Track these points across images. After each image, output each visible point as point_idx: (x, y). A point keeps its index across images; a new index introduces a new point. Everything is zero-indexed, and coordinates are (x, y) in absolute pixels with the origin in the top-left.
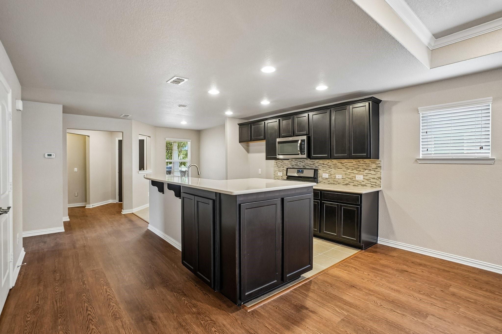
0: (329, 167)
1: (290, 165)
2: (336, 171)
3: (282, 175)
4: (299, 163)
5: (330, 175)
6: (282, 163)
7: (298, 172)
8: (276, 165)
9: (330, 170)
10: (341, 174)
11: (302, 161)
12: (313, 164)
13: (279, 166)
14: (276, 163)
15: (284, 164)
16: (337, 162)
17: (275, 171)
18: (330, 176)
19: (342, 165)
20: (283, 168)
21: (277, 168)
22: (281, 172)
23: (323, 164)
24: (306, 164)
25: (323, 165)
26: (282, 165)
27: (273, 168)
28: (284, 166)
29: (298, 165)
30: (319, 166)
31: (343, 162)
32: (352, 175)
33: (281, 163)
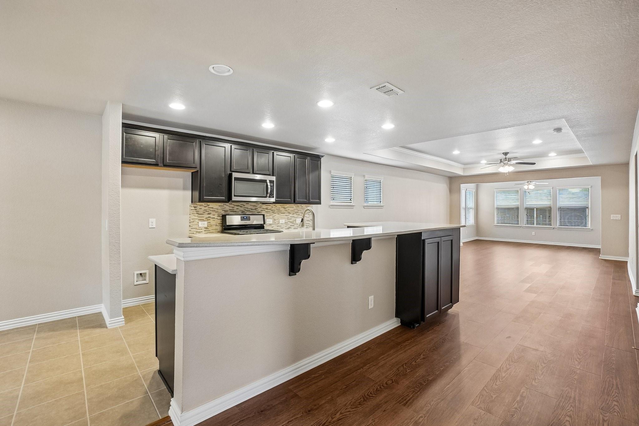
0: (273, 212)
1: (221, 211)
2: (279, 216)
3: (206, 226)
4: (236, 207)
5: (274, 220)
6: (206, 208)
7: (243, 219)
8: (195, 211)
9: (274, 215)
10: (284, 218)
11: (241, 205)
12: (256, 209)
13: (199, 213)
14: (195, 207)
15: (211, 209)
16: (280, 207)
17: (192, 221)
18: (274, 222)
19: (285, 209)
20: (209, 216)
21: (196, 215)
22: (205, 221)
23: (267, 209)
24: (247, 209)
25: (266, 211)
26: (207, 211)
27: (189, 216)
28: (211, 212)
29: (234, 211)
30: (262, 211)
31: (286, 207)
32: (293, 219)
33: (203, 208)
